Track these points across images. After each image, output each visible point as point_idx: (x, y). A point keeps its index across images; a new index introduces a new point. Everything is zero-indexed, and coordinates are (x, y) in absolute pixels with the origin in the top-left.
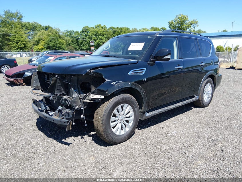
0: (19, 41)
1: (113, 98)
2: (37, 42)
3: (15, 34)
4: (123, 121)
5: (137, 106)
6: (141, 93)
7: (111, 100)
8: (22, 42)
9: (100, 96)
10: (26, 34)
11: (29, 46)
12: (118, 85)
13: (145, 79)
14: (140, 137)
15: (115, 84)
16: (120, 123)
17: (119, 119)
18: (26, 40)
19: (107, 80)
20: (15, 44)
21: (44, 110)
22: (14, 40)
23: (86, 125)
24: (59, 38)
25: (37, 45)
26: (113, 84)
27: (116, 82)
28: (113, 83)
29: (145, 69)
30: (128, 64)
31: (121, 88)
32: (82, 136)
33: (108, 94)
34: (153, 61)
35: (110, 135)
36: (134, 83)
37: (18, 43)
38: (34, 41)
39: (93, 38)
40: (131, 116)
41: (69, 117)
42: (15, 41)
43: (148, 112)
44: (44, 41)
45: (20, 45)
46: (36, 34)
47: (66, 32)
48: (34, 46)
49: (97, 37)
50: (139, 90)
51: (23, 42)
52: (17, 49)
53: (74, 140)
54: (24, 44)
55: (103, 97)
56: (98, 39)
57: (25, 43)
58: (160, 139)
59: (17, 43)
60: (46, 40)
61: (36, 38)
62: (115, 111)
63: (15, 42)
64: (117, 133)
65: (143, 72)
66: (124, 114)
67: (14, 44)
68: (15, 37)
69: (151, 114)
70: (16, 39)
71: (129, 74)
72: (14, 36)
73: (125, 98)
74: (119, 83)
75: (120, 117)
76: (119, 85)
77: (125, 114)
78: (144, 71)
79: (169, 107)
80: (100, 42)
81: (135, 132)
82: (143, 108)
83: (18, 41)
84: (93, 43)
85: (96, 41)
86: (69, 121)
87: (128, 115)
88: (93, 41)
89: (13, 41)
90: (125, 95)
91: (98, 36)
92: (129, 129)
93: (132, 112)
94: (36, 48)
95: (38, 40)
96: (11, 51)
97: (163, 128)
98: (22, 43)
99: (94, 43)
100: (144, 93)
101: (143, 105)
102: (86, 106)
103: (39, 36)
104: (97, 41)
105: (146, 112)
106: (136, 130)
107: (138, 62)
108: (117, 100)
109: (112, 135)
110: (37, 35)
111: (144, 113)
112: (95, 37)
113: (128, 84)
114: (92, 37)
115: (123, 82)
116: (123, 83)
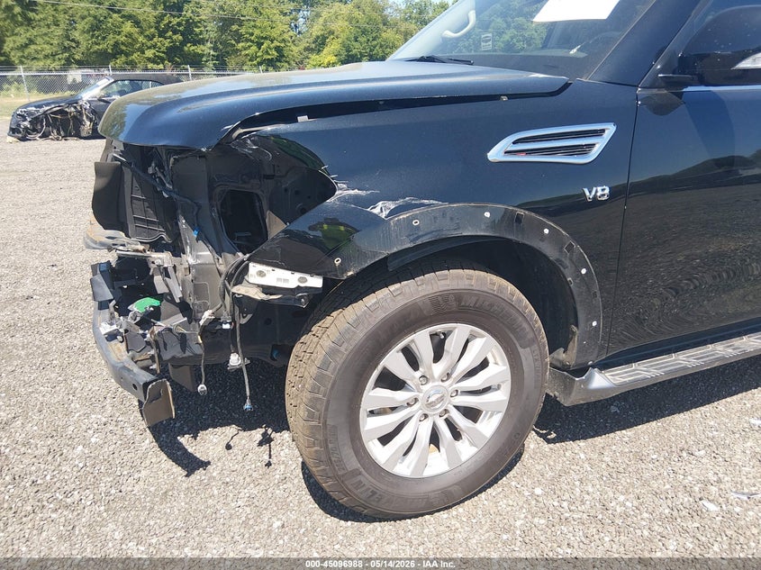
0: (266, 38)
1: (382, 293)
2: (320, 43)
3: (255, 15)
4: (446, 411)
5: (531, 335)
6: (566, 272)
7: (370, 300)
8: (272, 41)
9: (298, 275)
10: (285, 14)
11: (293, 56)
12: (409, 220)
13: (602, 191)
14: (538, 491)
15: (393, 213)
16: (426, 416)
17: (416, 400)
18: (286, 36)
19: (343, 191)
20: (254, 48)
21: (110, 301)
22: (252, 34)
23: (247, 406)
24: (381, 26)
25: (319, 51)
26: (376, 211)
27: (400, 202)
28: (381, 209)
29: (610, 129)
30: (495, 97)
31: (425, 239)
32: (270, 431)
33: (343, 269)
34: (668, 83)
35: (355, 480)
36: (521, 212)
37: (262, 44)
38: (311, 40)
39: (493, 24)
40: (493, 383)
41: (188, 354)
42: (252, 38)
43: (604, 366)
44: (340, 40)
45: (267, 53)
46: (318, 15)
47: (408, 8)
48: (310, 55)
49: (510, 19)
50: (550, 251)
51: (276, 43)
52: (260, 64)
53: (228, 447)
54: (278, 49)
55: (316, 282)
56: (509, 26)
57: (282, 45)
58: (646, 533)
59: (259, 45)
60: (343, 36)
61: (317, 30)
62: (394, 361)
63: (252, 41)
64: (404, 469)
65: (593, 145)
66: (449, 375)
67: (250, 47)
68: (255, 26)
69: (618, 380)
70: (257, 32)
71: (496, 154)
72: (252, 23)
73: (458, 296)
74: (416, 211)
75: (425, 388)
76: (416, 223)
77: (454, 376)
78: (600, 144)
79: (737, 342)
80: (515, 40)
81: (525, 456)
82: (574, 346)
83: (262, 38)
84: (490, 43)
85: (504, 35)
86: (151, 382)
87: (476, 382)
88: (490, 35)
89: (247, 40)
90: (458, 277)
91: (513, 18)
92: (474, 450)
93: (499, 368)
94: (315, 63)
95: (322, 35)
96: (241, 70)
97: (684, 454)
98: (272, 46)
99: (494, 41)
100: (584, 271)
101: (574, 333)
102: (249, 316)
103: (325, 21)
104: (506, 37)
105: (593, 367)
106: (533, 442)
107: (567, 85)
108: (401, 302)
109: (367, 479)
110: (321, 20)
111: (581, 370)
112: (499, 20)
113: (482, 220)
114: (490, 22)
115: (446, 205)
116: (444, 213)
